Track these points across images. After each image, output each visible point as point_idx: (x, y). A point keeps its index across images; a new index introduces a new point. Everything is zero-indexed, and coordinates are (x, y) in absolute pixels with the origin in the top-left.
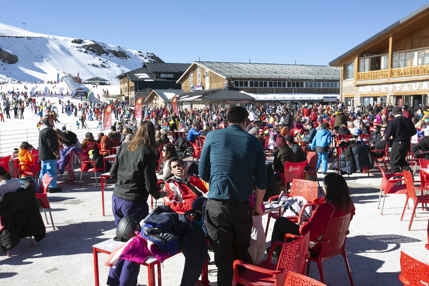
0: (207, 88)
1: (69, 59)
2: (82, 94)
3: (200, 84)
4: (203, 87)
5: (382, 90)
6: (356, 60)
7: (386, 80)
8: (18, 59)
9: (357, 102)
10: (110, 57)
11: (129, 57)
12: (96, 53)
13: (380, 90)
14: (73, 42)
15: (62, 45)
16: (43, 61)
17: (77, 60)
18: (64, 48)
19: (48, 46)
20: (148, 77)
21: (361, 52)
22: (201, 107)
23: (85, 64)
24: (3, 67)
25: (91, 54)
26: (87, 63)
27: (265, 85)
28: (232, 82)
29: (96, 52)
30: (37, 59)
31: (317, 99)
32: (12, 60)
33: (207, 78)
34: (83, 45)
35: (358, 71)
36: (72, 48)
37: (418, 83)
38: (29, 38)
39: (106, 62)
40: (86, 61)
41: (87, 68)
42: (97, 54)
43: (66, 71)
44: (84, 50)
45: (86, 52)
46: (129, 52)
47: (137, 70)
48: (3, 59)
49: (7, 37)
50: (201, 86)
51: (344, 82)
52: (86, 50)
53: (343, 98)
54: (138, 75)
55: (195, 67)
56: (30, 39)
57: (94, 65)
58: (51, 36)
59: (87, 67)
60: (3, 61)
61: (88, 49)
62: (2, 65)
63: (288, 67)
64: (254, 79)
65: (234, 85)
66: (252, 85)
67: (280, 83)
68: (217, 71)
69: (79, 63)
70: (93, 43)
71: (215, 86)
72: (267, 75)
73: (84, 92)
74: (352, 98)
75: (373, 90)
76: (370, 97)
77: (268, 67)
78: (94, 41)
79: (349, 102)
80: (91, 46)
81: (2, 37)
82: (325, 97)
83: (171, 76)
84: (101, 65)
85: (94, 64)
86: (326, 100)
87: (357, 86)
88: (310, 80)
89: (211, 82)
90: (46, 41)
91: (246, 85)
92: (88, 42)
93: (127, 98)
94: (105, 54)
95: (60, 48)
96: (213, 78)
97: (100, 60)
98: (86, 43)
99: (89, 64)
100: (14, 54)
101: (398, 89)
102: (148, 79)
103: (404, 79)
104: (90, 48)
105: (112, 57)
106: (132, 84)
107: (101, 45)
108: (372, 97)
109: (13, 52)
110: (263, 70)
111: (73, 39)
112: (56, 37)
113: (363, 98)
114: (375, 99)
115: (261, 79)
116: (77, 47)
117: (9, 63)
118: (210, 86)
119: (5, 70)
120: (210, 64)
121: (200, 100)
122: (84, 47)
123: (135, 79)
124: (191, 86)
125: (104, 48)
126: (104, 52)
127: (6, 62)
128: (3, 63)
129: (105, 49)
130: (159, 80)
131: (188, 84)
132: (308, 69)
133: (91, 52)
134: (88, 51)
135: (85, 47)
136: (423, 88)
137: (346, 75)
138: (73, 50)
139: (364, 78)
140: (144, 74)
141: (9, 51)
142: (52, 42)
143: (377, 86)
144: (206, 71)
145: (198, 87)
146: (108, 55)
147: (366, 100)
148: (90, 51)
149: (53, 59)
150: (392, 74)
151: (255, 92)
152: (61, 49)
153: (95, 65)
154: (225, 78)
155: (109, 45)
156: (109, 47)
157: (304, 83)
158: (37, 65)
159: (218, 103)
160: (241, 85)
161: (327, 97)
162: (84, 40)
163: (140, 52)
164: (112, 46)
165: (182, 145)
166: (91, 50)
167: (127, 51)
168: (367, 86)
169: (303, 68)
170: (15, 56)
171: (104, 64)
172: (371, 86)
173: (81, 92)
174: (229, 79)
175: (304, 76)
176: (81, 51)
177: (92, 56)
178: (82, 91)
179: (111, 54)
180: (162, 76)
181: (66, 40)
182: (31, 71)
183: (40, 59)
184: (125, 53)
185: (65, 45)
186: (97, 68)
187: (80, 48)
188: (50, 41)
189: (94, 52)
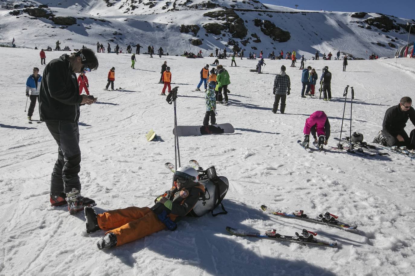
1: (349, 38)
8: (290, 37)
10: (402, 33)
12: (382, 29)
14: (353, 16)
15: (340, 21)
17: (357, 38)
18: (343, 24)
19: (326, 22)
23: (368, 43)
24: (273, 46)
25: (376, 30)
26: (370, 42)
29: (383, 27)
30: (310, 36)
32: (284, 37)
34: (366, 19)
36: (352, 23)
38: (304, 13)
39: (396, 40)
40: (369, 39)
41: (370, 48)
42: (383, 31)
44: (367, 25)
45: (369, 28)
48: (274, 37)
49: (282, 13)
52: (369, 26)
56: (305, 15)
57: (379, 44)
58: (327, 12)
59: (371, 46)
60: (274, 39)
61: (372, 24)
62: (273, 44)
70: (379, 16)
78: (380, 14)
80: (376, 19)
81: (276, 13)
84: (389, 44)
85: (380, 42)
92: (374, 15)
94: (394, 30)
95: (337, 24)
97: (388, 37)
98: (371, 16)
99: (373, 43)
100: (286, 31)
104: (375, 23)
105: (404, 33)
107: (391, 18)
109: (286, 29)
111: (353, 13)
112: (334, 12)
116: (358, 22)
117: (281, 41)
119: (275, 49)
122: (366, 22)
125: (394, 23)
126: (393, 27)
127: (277, 41)
128: (273, 42)
133: (376, 28)
134: (372, 27)
135: (369, 22)
138: (353, 25)
141: (282, 27)
142: (329, 18)
146: (398, 31)
148: (374, 26)
152: (339, 25)
153: (382, 44)
156: (402, 20)
162: (368, 14)
166: (377, 26)
170: (288, 32)
171: (394, 43)
176: (363, 27)
177: (377, 33)
179: (402, 30)
181: (344, 15)
183: (314, 36)
185: (343, 20)
186: (384, 49)
187: (362, 23)
188: (326, 16)
189: (379, 28)
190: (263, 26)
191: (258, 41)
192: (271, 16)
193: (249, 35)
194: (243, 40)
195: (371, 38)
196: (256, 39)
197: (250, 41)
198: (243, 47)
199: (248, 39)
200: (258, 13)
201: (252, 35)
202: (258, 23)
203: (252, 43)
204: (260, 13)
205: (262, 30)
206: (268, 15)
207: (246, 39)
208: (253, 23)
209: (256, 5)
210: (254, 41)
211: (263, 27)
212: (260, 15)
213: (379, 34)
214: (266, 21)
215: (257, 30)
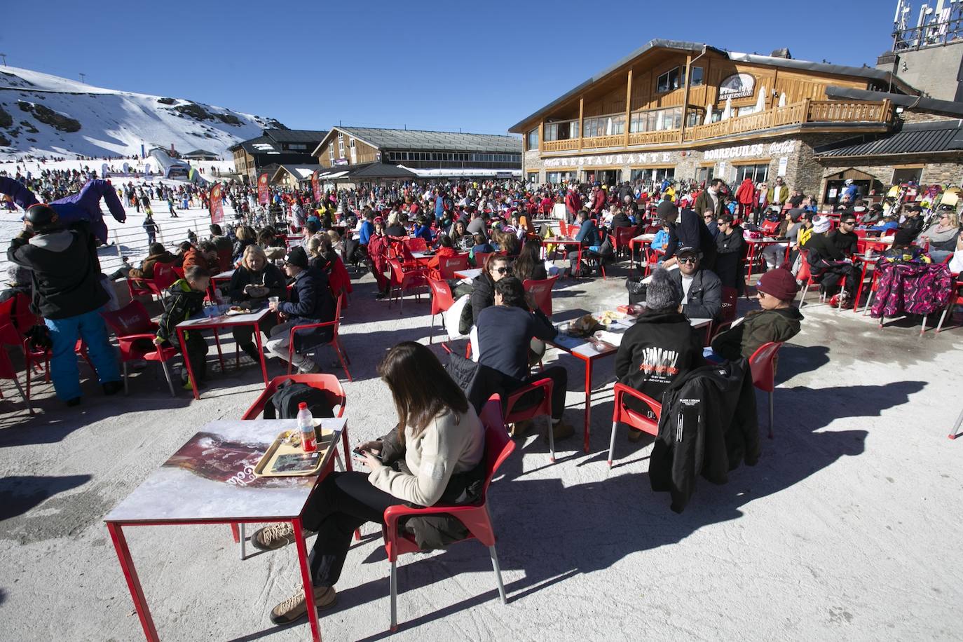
0: (354, 161)
1: (158, 126)
2: (181, 172)
3: (343, 157)
4: (348, 161)
5: (572, 164)
6: (541, 127)
7: (576, 152)
8: (81, 125)
9: (543, 179)
10: (217, 123)
11: (243, 124)
13: (569, 163)
14: (159, 101)
15: (144, 106)
16: (119, 129)
17: (169, 127)
18: (148, 110)
19: (124, 107)
20: (271, 148)
21: (547, 116)
22: (349, 187)
23: (182, 133)
24: (58, 137)
25: (189, 119)
26: (185, 131)
27: (428, 158)
28: (387, 153)
29: (196, 116)
30: (109, 125)
31: (490, 175)
32: (71, 126)
33: (353, 149)
34: (176, 106)
35: (544, 140)
36: (160, 110)
37: (612, 156)
38: (93, 95)
39: (211, 130)
40: (183, 128)
42: (197, 119)
43: (155, 142)
44: (177, 113)
45: (180, 116)
46: (243, 117)
47: (255, 139)
48: (56, 126)
49: (58, 94)
50: (345, 159)
51: (527, 153)
52: (180, 113)
53: (526, 173)
54: (258, 145)
55: (335, 134)
56: (95, 97)
57: (194, 134)
58: (124, 93)
59: (186, 137)
60: (57, 128)
61: (183, 112)
62: (57, 134)
63: (452, 135)
64: (414, 150)
65: (389, 158)
66: (411, 157)
67: (445, 156)
68: (365, 139)
69: (173, 132)
70: (189, 104)
71: (365, 160)
72: (429, 144)
73: (183, 170)
74: (536, 173)
75: (561, 164)
76: (557, 172)
77: (429, 136)
78: (190, 102)
79: (533, 178)
80: (186, 107)
82: (498, 173)
83: (304, 147)
84: (205, 134)
85: (194, 132)
86: (500, 176)
87: (542, 158)
88: (480, 152)
89: (358, 153)
90: (118, 100)
91: (405, 157)
92: (183, 103)
93: (246, 178)
94: (209, 119)
95: (142, 111)
96: (361, 149)
97: (203, 127)
98: (179, 103)
99: (187, 133)
100: (73, 118)
101: (590, 163)
102: (272, 151)
103: (598, 151)
104: (186, 111)
105: (220, 123)
106: (251, 159)
107: (202, 106)
108: (560, 172)
109: (71, 116)
110: (423, 139)
111: (159, 98)
112: (134, 94)
113: (549, 174)
114: (563, 174)
115: (422, 150)
117: (68, 131)
118: (358, 159)
119: (63, 140)
120: (355, 130)
121: (347, 177)
122: (176, 109)
123: (253, 151)
124: (332, 159)
125: (206, 111)
126: (207, 117)
127: (62, 130)
128: (58, 131)
129: (208, 113)
130: (286, 152)
131: (328, 157)
132: (476, 139)
133: (189, 116)
134: (184, 115)
135: (179, 109)
136: (618, 162)
137: (528, 146)
138: (162, 112)
139: (551, 149)
140: (266, 144)
141: (64, 114)
142: (128, 102)
143: (566, 159)
144: (351, 139)
145: (342, 160)
146: (212, 120)
147: (553, 175)
149: (134, 126)
150: (583, 145)
151: (416, 167)
152: (144, 111)
153: (197, 134)
154: (377, 148)
155: (214, 107)
156: (214, 109)
157: (474, 155)
158: (111, 133)
159: (371, 181)
160: (398, 157)
161: (501, 173)
162: (176, 100)
163: (258, 117)
164: (217, 108)
165: (352, 254)
166: (187, 113)
167: (238, 115)
168: (554, 159)
169: (469, 136)
170: (75, 120)
171: (209, 133)
172: (559, 159)
173: (179, 170)
174: (383, 150)
175: (473, 147)
176: (174, 115)
177: (191, 122)
178: (180, 168)
179: (217, 120)
180: (291, 147)
181: (148, 99)
182: (102, 142)
183: (115, 126)
184: (237, 118)
185: (148, 106)
186: (200, 138)
187: (171, 110)
188: (125, 100)
189: (193, 117)
190: (34, 111)
191: (34, 131)
192: (43, 98)
193: (16, 124)
194: (10, 130)
195: (185, 127)
196: (30, 128)
197: (20, 130)
198: (14, 140)
199: (18, 128)
200: (19, 92)
201: (21, 123)
202: (24, 107)
203: (24, 133)
204: (23, 92)
205: (35, 117)
206: (37, 96)
207: (14, 129)
208: (18, 108)
209: (11, 80)
210: (27, 131)
211: (35, 113)
212: (23, 95)
213: (194, 123)
214: (37, 106)
215: (28, 116)
